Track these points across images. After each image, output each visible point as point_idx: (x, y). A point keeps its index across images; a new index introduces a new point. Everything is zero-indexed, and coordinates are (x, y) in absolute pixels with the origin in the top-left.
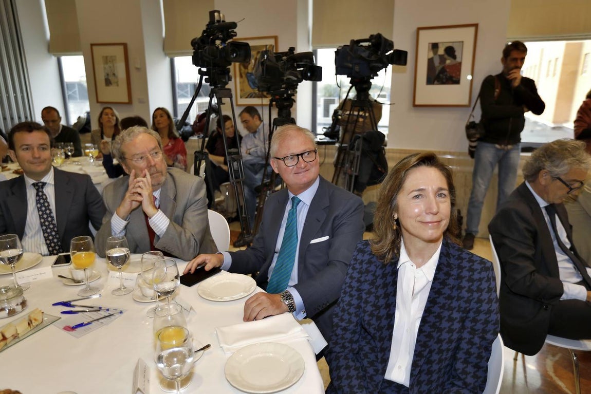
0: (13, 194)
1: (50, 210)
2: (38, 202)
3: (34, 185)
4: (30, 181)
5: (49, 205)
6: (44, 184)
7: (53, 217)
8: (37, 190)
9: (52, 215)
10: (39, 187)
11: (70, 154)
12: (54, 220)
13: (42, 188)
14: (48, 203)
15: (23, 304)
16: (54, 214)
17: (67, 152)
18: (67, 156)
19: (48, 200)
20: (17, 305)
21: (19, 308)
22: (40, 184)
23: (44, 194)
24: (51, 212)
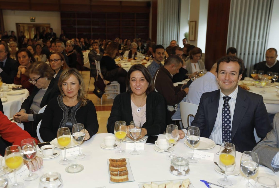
0: (212, 101)
1: (230, 116)
2: (223, 109)
3: (223, 97)
4: (222, 95)
5: (230, 113)
6: (230, 98)
7: (231, 121)
8: (225, 102)
9: (230, 120)
10: (227, 99)
11: (274, 80)
12: (231, 123)
13: (228, 101)
14: (229, 111)
15: (187, 171)
16: (232, 119)
17: (273, 78)
18: (273, 82)
19: (230, 109)
20: (184, 171)
21: (184, 173)
22: (227, 98)
23: (228, 105)
24: (230, 118)
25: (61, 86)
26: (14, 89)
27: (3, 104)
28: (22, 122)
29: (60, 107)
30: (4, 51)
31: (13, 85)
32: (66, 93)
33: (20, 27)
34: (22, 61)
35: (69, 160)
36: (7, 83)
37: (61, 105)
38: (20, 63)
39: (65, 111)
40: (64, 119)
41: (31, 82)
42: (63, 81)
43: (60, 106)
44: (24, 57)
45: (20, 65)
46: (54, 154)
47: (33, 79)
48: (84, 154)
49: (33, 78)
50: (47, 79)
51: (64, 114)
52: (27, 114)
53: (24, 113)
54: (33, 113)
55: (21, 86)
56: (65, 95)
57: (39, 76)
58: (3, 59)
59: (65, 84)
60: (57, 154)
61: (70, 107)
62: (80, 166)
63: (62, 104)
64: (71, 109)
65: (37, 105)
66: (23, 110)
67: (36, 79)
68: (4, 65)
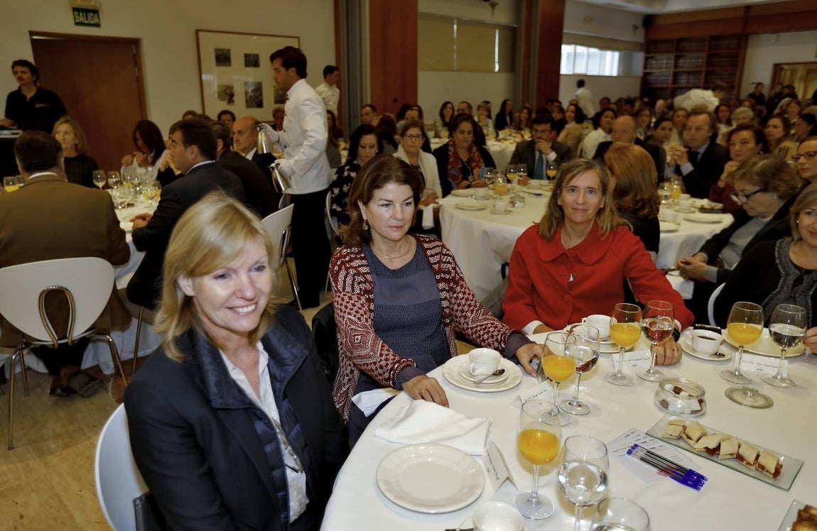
25: (797, 215)
26: (703, 210)
27: (662, 235)
28: (691, 279)
29: (777, 265)
30: (707, 128)
31: (705, 202)
32: (804, 233)
33: (783, 72)
34: (738, 151)
35: (745, 378)
36: (694, 195)
37: (781, 260)
38: (732, 156)
39: (787, 275)
40: (778, 293)
41: (734, 198)
42: (806, 206)
43: (777, 261)
44: (744, 142)
45: (731, 159)
46: (716, 354)
47: (740, 194)
48: (790, 380)
49: (742, 191)
50: (775, 198)
51: (781, 280)
52: (704, 265)
53: (700, 261)
54: (721, 266)
55: (720, 206)
56: (801, 239)
57: (757, 188)
58: (700, 146)
59: (809, 213)
60: (724, 355)
61: (802, 268)
62: (766, 398)
63: (784, 257)
64: (805, 274)
65: (735, 251)
66: (703, 256)
67: (747, 193)
68: (699, 157)
